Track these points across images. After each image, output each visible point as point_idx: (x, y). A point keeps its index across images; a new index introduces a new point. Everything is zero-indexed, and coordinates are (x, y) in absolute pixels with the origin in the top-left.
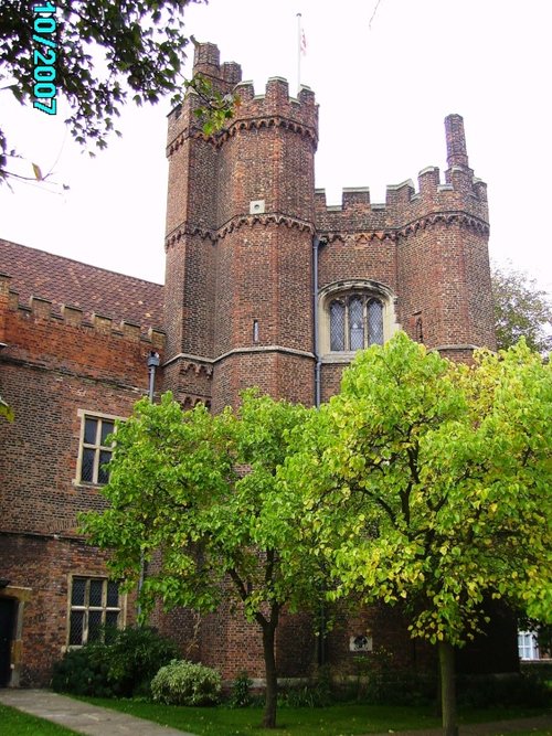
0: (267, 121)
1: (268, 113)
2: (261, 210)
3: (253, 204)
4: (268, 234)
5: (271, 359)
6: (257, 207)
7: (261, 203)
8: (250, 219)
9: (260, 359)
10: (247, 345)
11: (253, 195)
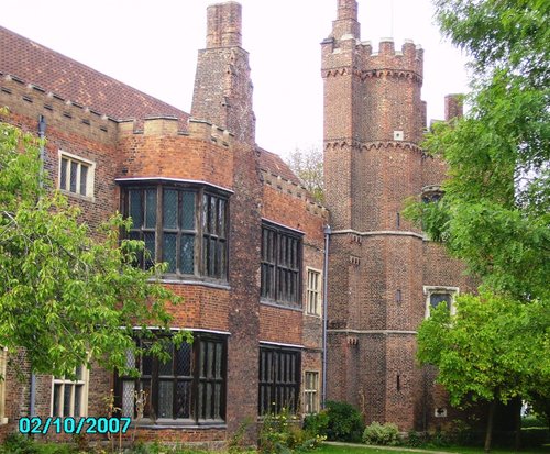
0: (405, 74)
1: (406, 68)
2: (401, 138)
3: (396, 133)
4: (405, 156)
5: (408, 240)
6: (399, 136)
7: (401, 133)
8: (395, 144)
9: (402, 240)
10: (393, 229)
11: (396, 127)
